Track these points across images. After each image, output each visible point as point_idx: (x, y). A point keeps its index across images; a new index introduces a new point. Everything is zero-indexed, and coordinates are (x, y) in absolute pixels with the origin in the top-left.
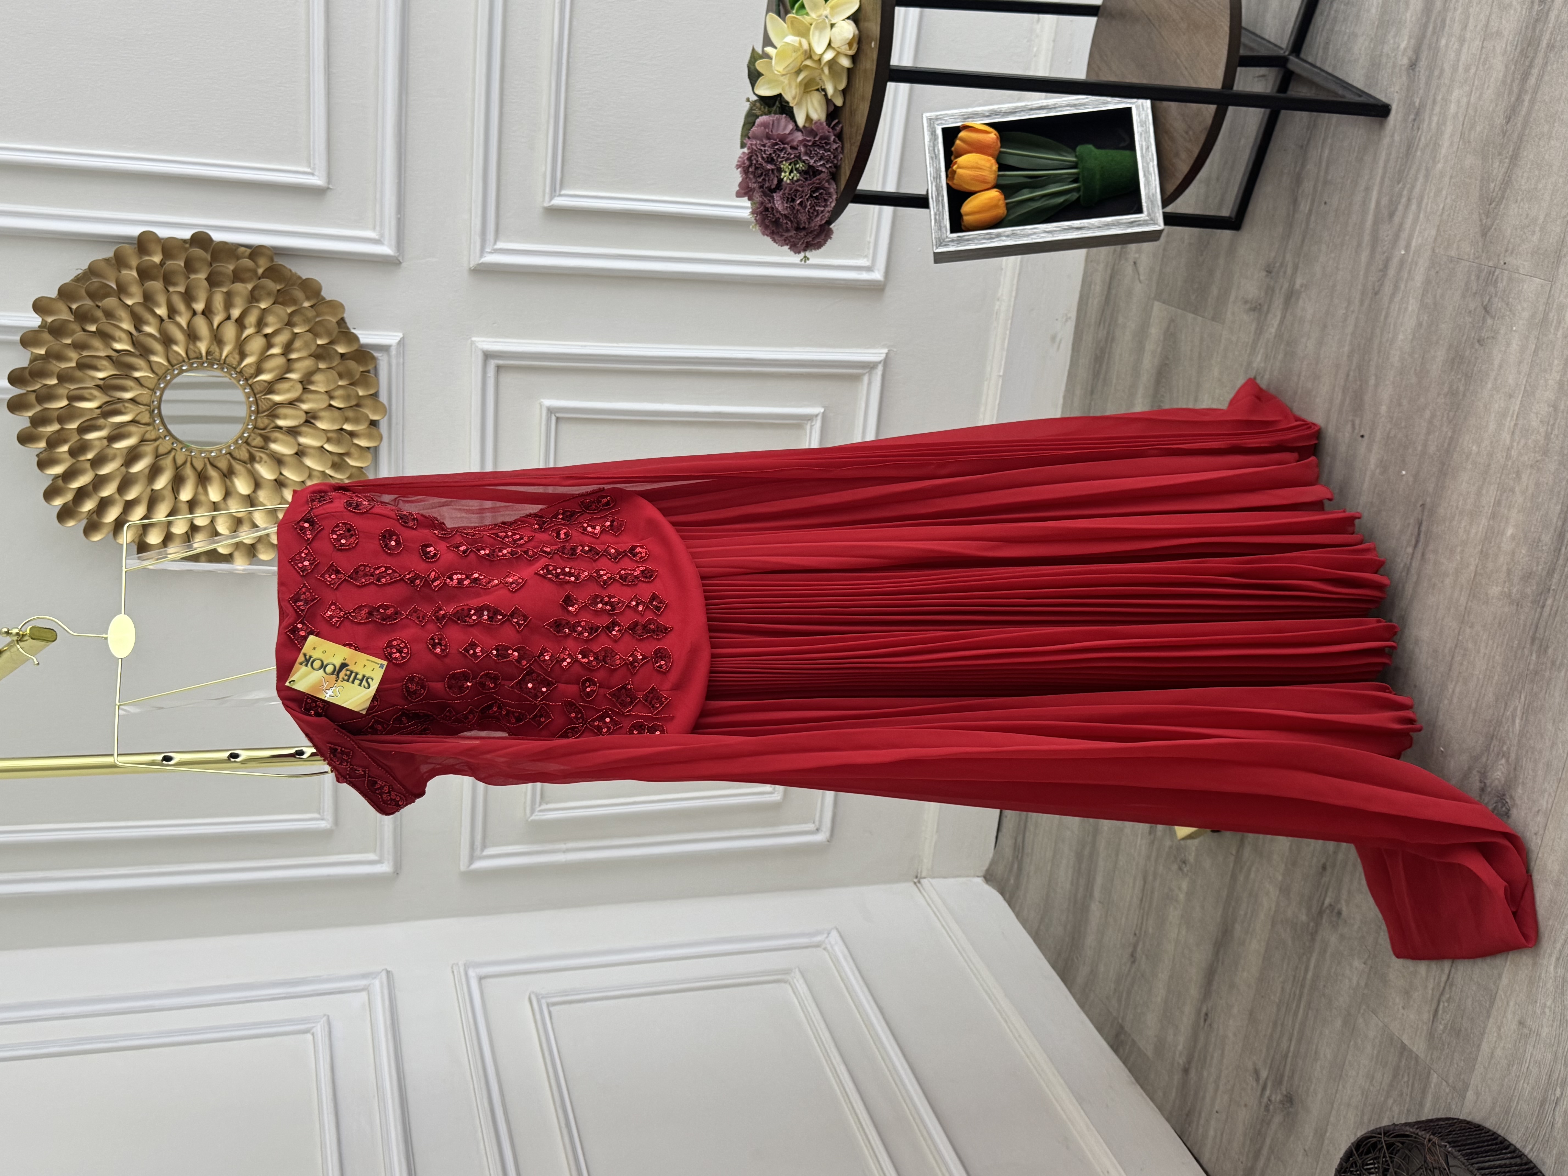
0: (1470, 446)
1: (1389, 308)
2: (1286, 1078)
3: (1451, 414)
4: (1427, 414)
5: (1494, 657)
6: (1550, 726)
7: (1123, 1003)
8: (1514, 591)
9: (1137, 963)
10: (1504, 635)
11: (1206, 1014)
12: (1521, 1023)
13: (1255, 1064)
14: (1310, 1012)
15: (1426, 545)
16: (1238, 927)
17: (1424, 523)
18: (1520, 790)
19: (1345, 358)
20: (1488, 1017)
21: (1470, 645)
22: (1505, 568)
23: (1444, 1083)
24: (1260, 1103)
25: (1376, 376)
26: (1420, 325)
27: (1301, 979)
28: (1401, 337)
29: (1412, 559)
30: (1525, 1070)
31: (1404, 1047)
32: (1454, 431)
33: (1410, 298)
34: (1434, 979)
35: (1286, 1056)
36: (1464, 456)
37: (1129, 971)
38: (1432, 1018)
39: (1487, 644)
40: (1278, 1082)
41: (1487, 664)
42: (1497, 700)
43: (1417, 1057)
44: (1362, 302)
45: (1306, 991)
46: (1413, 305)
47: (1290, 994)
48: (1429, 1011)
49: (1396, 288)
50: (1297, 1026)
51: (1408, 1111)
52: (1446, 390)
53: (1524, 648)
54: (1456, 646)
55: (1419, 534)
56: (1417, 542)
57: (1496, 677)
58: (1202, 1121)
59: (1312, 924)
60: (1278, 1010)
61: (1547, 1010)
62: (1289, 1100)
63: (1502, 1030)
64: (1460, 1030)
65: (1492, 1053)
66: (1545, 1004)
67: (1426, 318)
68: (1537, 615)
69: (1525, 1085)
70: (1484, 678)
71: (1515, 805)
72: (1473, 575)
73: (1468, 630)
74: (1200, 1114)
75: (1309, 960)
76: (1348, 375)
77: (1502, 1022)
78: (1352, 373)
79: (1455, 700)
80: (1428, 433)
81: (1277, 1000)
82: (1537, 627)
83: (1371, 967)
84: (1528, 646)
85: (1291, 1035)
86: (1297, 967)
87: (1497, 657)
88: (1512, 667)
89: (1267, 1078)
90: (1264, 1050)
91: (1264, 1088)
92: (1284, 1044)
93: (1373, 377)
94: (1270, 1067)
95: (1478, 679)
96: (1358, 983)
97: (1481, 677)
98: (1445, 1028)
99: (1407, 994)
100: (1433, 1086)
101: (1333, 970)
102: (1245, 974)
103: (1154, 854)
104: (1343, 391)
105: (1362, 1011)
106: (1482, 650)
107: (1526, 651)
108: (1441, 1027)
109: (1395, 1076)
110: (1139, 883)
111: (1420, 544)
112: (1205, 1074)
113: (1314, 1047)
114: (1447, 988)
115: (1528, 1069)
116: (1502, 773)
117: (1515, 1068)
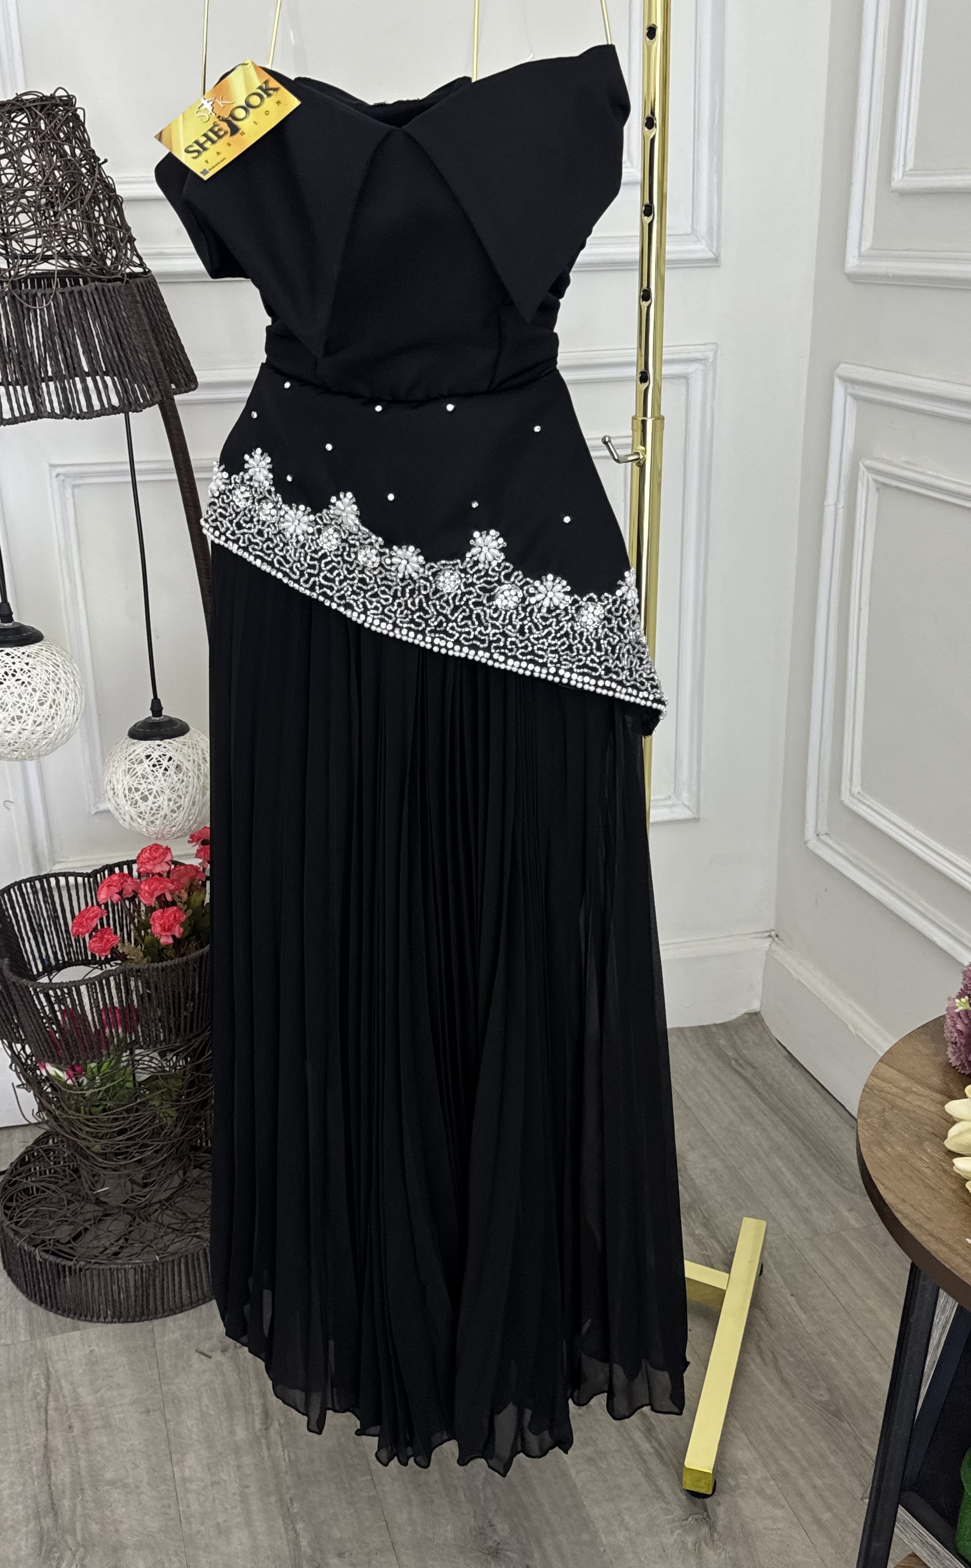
34: (64, 1397)
38: (51, 1369)
48: (57, 1371)
108: (34, 1373)
114: (43, 1401)
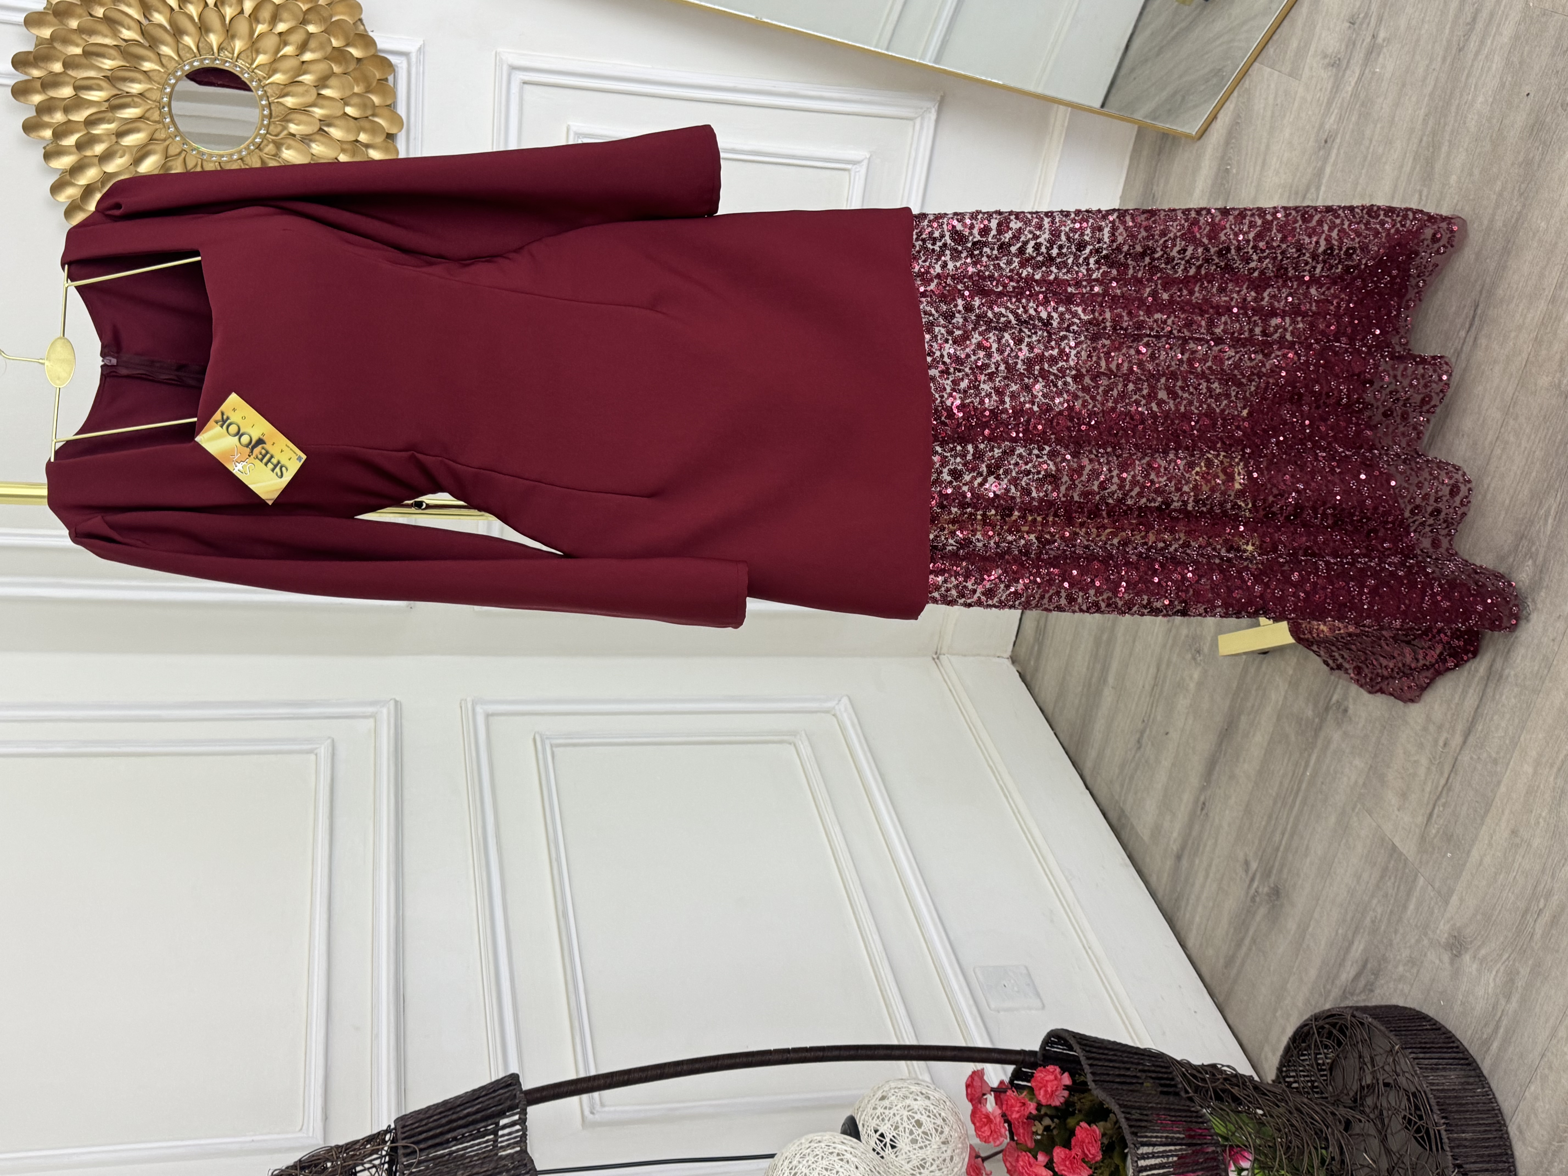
0: (1539, 222)
1: (1472, 66)
2: (1274, 872)
3: (1523, 186)
4: (1498, 186)
5: (1534, 452)
7: (1125, 787)
9: (1142, 749)
10: (1548, 429)
11: (1204, 804)
12: (1514, 832)
13: (1246, 855)
14: (1305, 808)
15: (1480, 329)
16: (1243, 718)
17: (1481, 306)
18: (1543, 594)
19: (1420, 122)
20: (1482, 824)
21: (1512, 439)
22: (1558, 357)
23: (1430, 888)
24: (1247, 893)
25: (1450, 142)
26: (1503, 85)
27: (1300, 774)
28: (1481, 99)
29: (1463, 344)
30: (1512, 880)
31: (1394, 848)
32: (1524, 206)
33: (1496, 56)
34: (1433, 782)
35: (1278, 849)
36: (1531, 234)
37: (1134, 757)
38: (1425, 822)
39: (1529, 438)
40: (1267, 874)
41: (1527, 460)
42: (1532, 497)
43: (1406, 859)
44: (1444, 59)
45: (1304, 786)
46: (1497, 63)
47: (1287, 789)
49: (1482, 43)
50: (1291, 820)
51: (1391, 912)
52: (1521, 159)
54: (1497, 438)
55: (1474, 317)
56: (1471, 325)
57: (1534, 474)
58: (1189, 908)
59: (1317, 720)
60: (1275, 803)
61: (1541, 820)
62: (1276, 893)
63: (1494, 838)
64: (1452, 835)
65: (1481, 860)
66: (1540, 816)
67: (1510, 79)
69: (1510, 894)
70: (1522, 474)
71: (1535, 609)
72: (1524, 363)
73: (1512, 422)
74: (1188, 900)
75: (1310, 755)
76: (1421, 141)
77: (1494, 831)
78: (1425, 139)
80: (1497, 206)
81: (1274, 794)
83: (1371, 766)
85: (1285, 829)
86: (1297, 762)
87: (1537, 453)
88: (1552, 464)
89: (1256, 870)
90: (1257, 842)
91: (1252, 880)
92: (1277, 838)
93: (1447, 143)
94: (1261, 859)
95: (1515, 475)
96: (1356, 782)
97: (1519, 472)
98: (1438, 832)
99: (1404, 796)
100: (1418, 889)
101: (1333, 767)
102: (1246, 766)
103: (1170, 642)
104: (1414, 159)
105: (1357, 810)
106: (1524, 444)
108: (1434, 831)
109: (1382, 877)
110: (1153, 670)
111: (1474, 327)
112: (1197, 862)
113: (1306, 842)
115: (1515, 877)
116: (1528, 575)
117: (1501, 877)
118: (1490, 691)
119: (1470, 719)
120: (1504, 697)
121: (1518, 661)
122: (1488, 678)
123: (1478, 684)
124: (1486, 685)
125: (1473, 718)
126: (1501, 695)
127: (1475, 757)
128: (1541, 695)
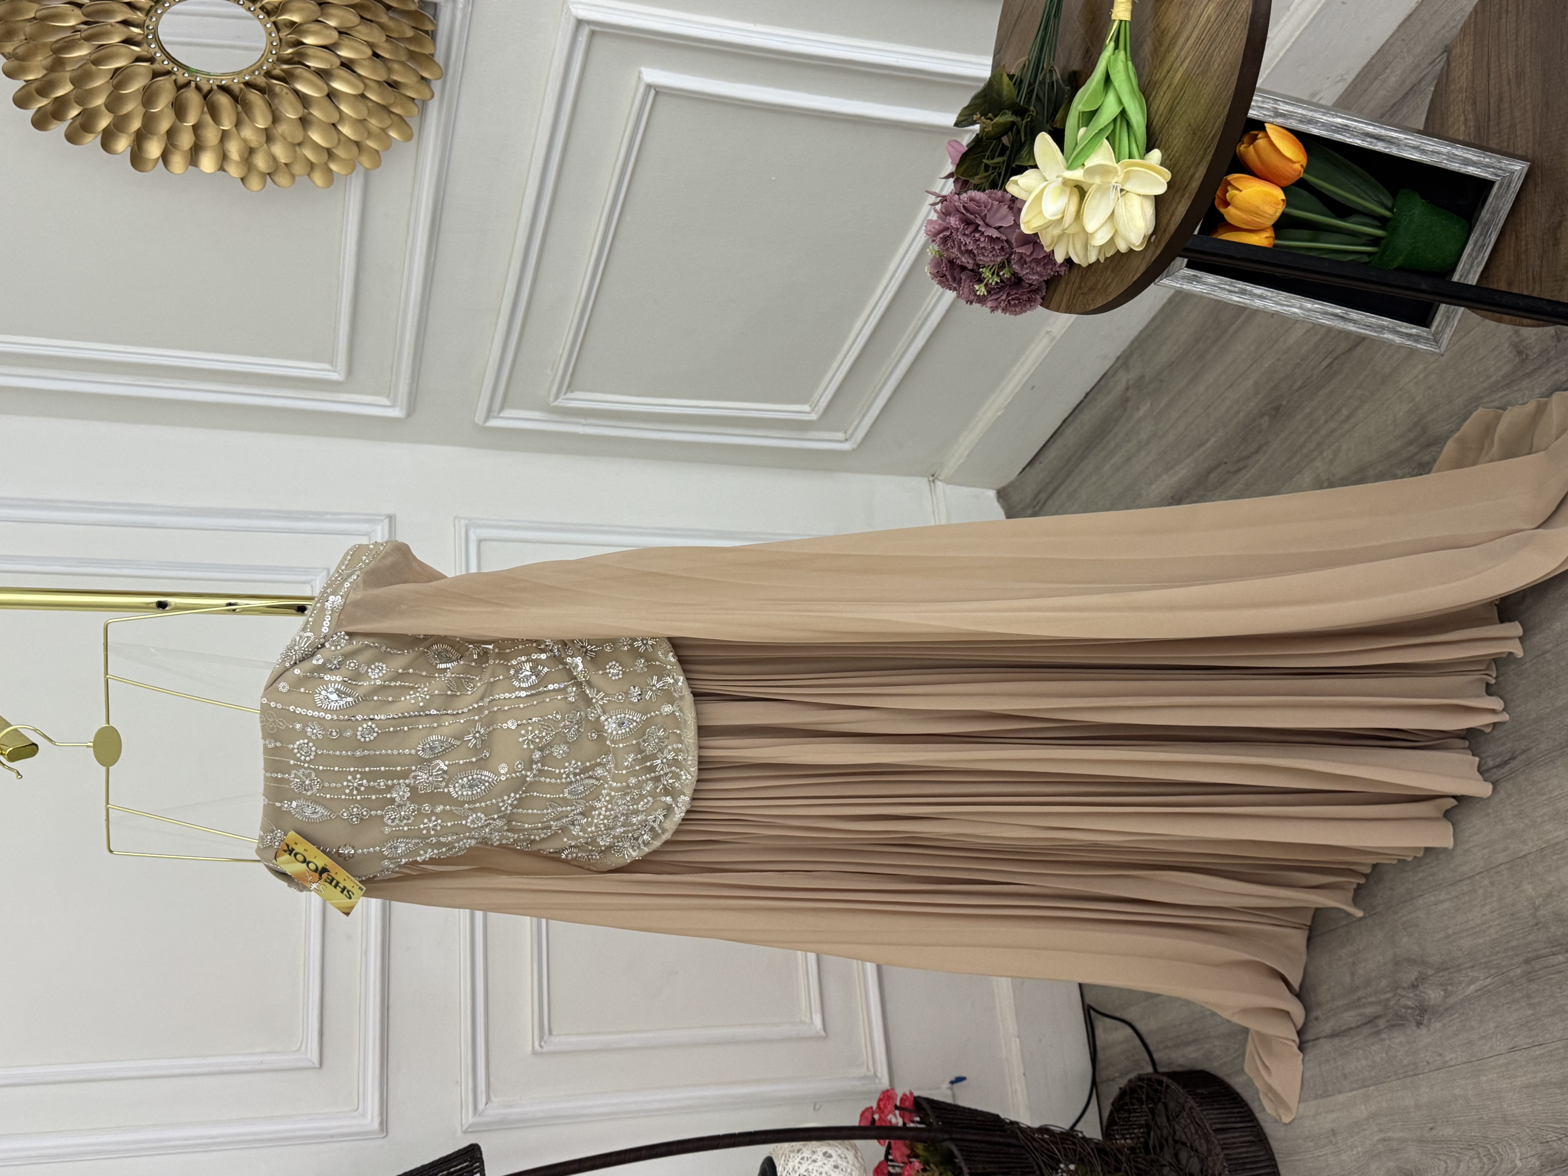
5: (1490, 927)
6: (1492, 1025)
8: (1543, 912)
10: (1510, 926)
12: (1333, 1132)
18: (1438, 1025)
21: (1480, 892)
22: (1549, 887)
30: (1316, 1155)
39: (1492, 912)
41: (1482, 924)
42: (1469, 954)
51: (1225, 1063)
53: (1517, 955)
54: (1469, 878)
55: (1506, 763)
57: (1480, 941)
61: (1355, 1149)
63: (1318, 1117)
66: (1356, 1147)
68: (1543, 951)
70: (1472, 928)
71: (1428, 1027)
72: (1522, 854)
73: (1486, 882)
79: (1440, 907)
82: (1538, 958)
84: (1521, 959)
87: (1492, 930)
88: (1498, 953)
95: (1467, 922)
97: (1471, 924)
106: (1486, 910)
107: (1516, 960)
111: (1502, 771)
115: (1319, 1156)
116: (1435, 998)
117: (1311, 1144)
118: (1366, 1030)
119: (1343, 1028)
120: (1373, 1048)
121: (1397, 1040)
122: (1369, 1022)
123: (1360, 1015)
124: (1366, 1024)
125: (1344, 1031)
126: (1373, 1044)
127: (1333, 1054)
128: (1399, 1081)
